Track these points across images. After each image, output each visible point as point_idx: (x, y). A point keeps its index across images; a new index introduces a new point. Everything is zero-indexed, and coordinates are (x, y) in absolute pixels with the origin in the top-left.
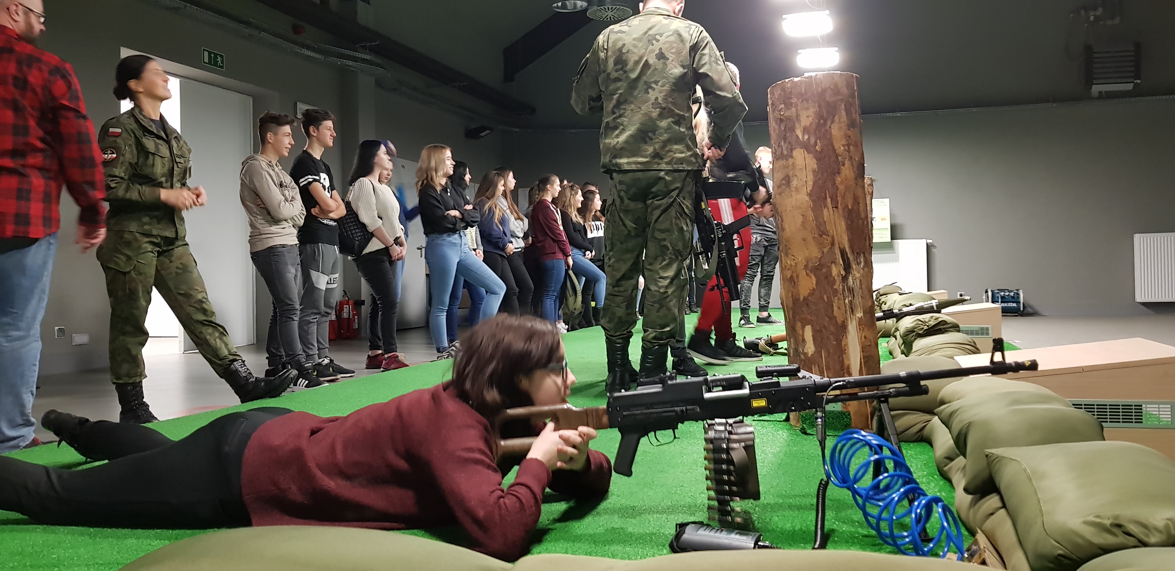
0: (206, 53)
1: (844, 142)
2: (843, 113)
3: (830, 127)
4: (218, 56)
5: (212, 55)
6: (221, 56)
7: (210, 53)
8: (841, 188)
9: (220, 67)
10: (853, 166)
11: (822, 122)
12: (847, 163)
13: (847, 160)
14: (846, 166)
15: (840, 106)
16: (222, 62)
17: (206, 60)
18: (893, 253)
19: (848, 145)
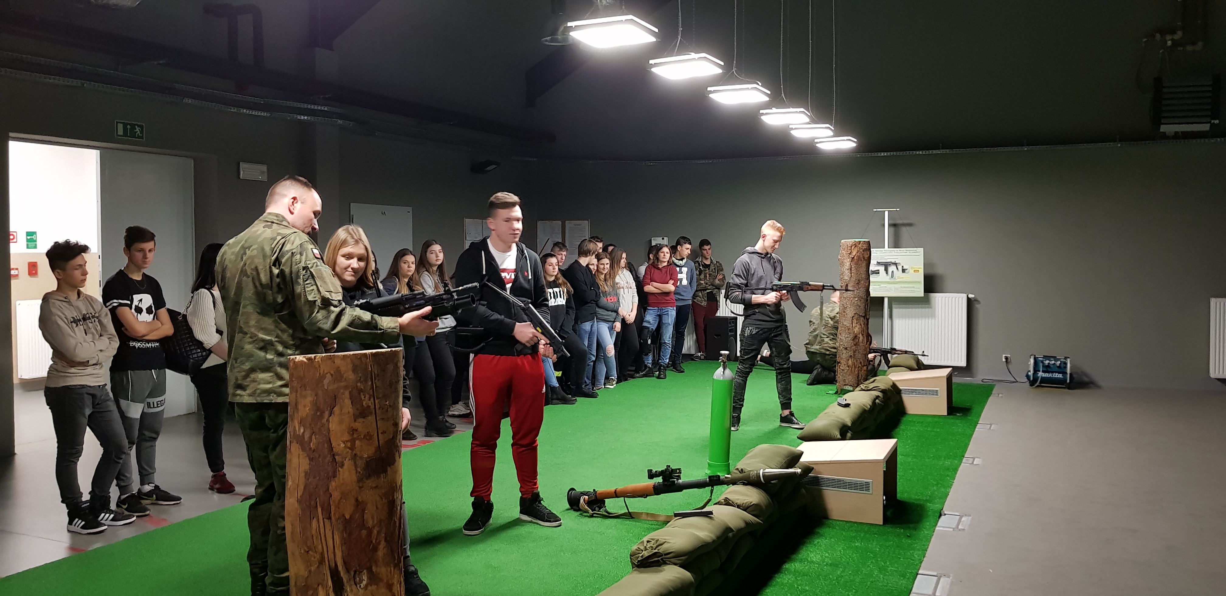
0: (120, 126)
1: (346, 437)
2: (348, 402)
3: (328, 420)
4: (136, 127)
5: (129, 127)
6: (141, 127)
7: (125, 125)
8: (336, 495)
9: (139, 137)
10: (356, 466)
11: (318, 414)
12: (347, 463)
13: (347, 459)
14: (346, 467)
15: (343, 394)
16: (142, 132)
17: (121, 132)
18: (928, 308)
19: (353, 441)
